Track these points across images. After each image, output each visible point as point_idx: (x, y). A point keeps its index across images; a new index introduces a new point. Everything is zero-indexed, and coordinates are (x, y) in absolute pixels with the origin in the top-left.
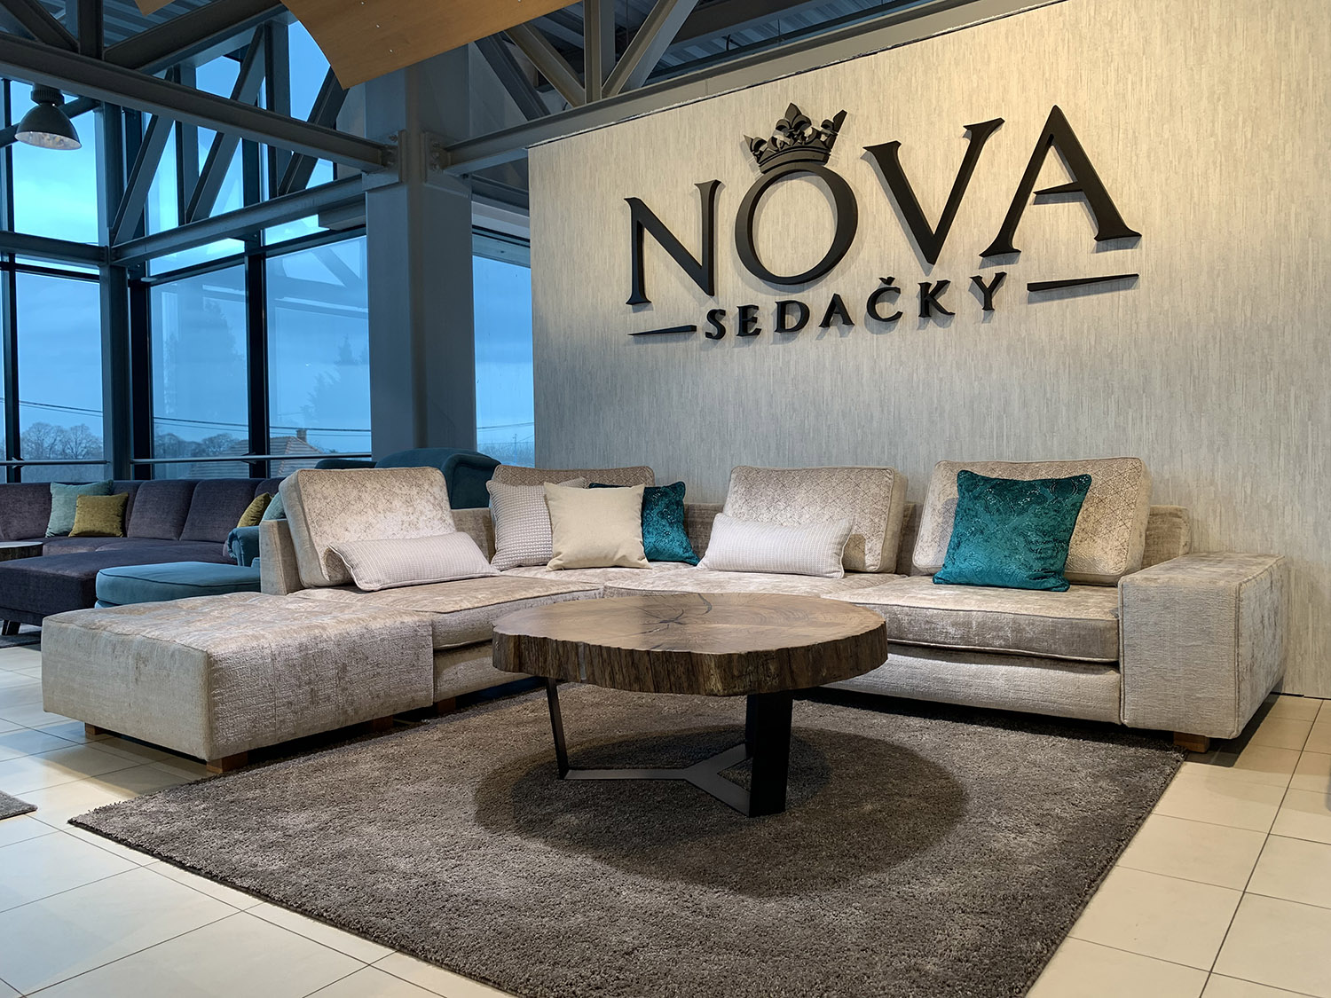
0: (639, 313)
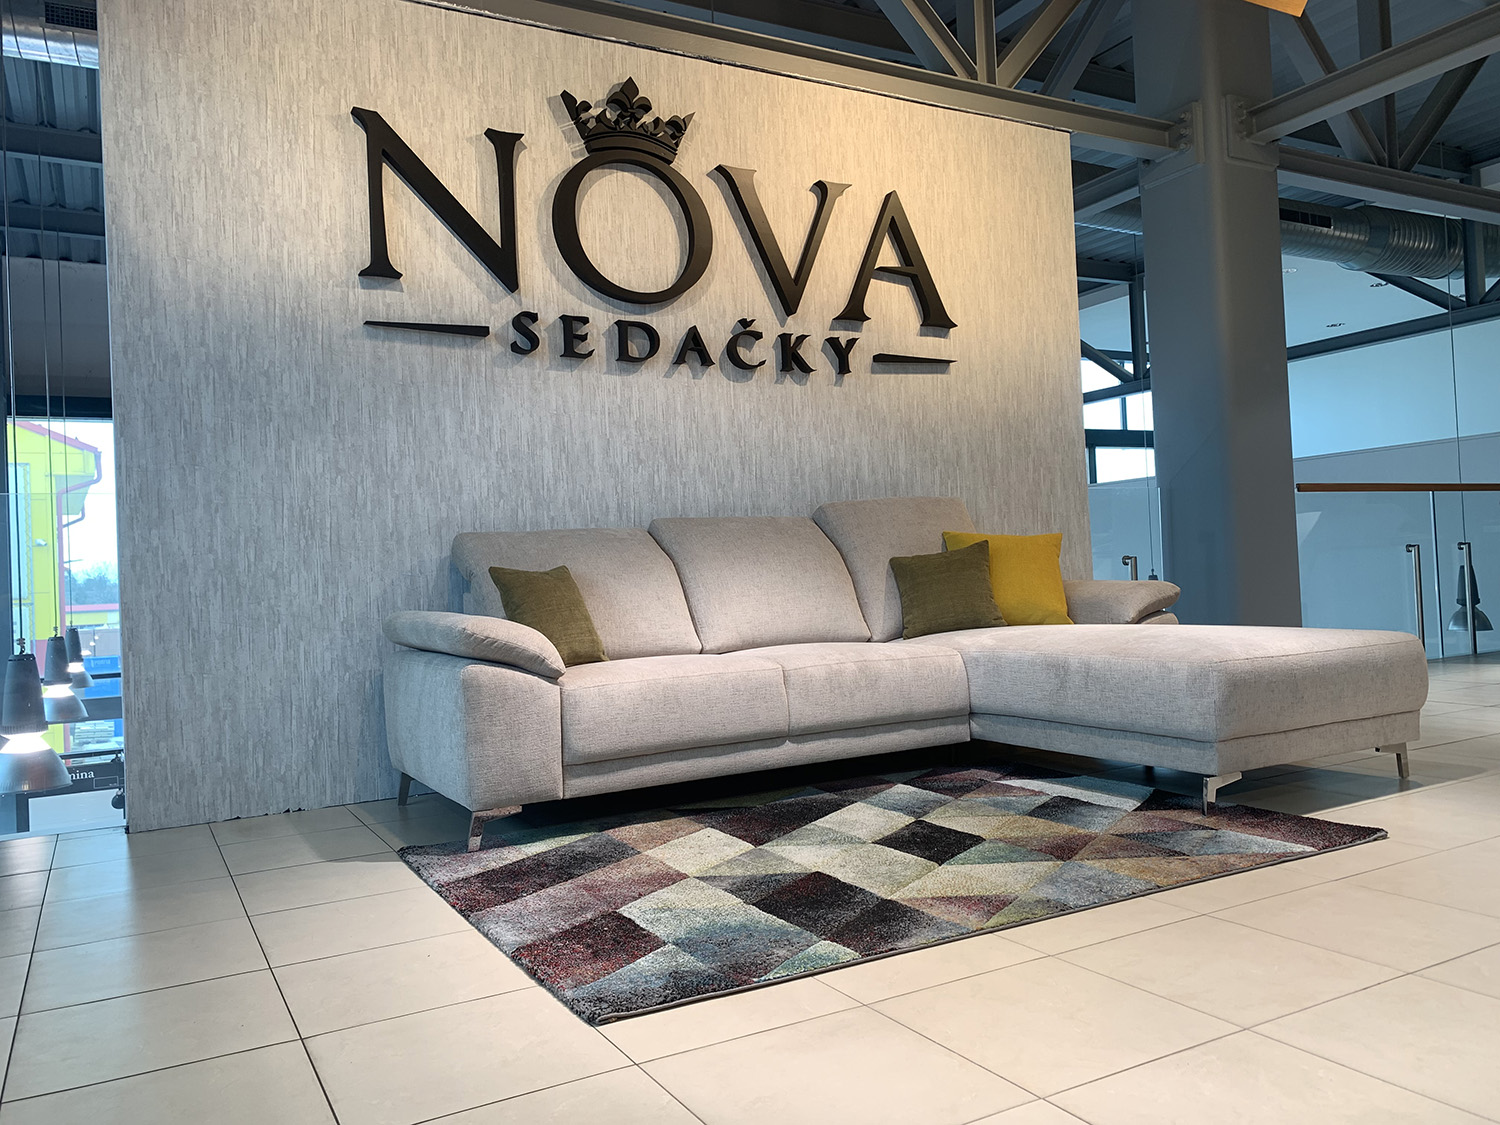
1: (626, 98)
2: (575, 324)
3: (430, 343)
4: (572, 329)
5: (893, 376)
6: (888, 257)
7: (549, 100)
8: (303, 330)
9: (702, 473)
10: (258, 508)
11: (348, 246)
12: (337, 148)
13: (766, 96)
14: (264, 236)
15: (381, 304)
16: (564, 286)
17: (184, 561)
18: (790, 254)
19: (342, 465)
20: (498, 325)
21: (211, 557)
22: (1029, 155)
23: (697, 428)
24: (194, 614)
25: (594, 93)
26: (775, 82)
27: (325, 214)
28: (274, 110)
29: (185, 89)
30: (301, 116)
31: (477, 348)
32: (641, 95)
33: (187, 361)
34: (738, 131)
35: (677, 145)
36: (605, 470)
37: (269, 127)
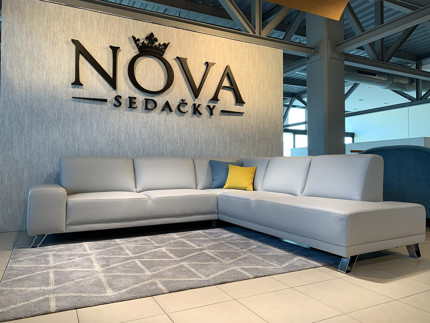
1: (151, 38)
2: (133, 99)
3: (91, 103)
4: (132, 101)
5: (226, 116)
6: (226, 83)
7: (129, 38)
8: (55, 99)
9: (168, 141)
10: (40, 147)
11: (69, 77)
12: (67, 50)
13: (192, 38)
14: (45, 73)
15: (77, 92)
16: (130, 89)
17: (18, 160)
18: (197, 82)
19: (64, 135)
20: (110, 99)
21: (25, 159)
22: (270, 55)
23: (167, 129)
24: (20, 174)
25: (142, 37)
26: (195, 34)
27: (63, 68)
28: (50, 39)
29: (25, 33)
30: (57, 41)
31: (104, 105)
32: (155, 37)
33: (21, 106)
34: (183, 47)
35: (165, 51)
36: (140, 139)
37: (48, 44)
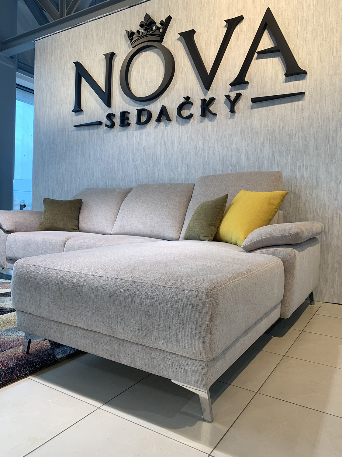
0: (78, 116)
2: (127, 114)
3: (89, 129)
5: (265, 108)
7: (125, 35)
8: (64, 131)
10: (53, 181)
12: (73, 76)
14: (58, 107)
23: (165, 147)
29: (47, 72)
31: (101, 129)
33: (44, 144)
36: (133, 166)
